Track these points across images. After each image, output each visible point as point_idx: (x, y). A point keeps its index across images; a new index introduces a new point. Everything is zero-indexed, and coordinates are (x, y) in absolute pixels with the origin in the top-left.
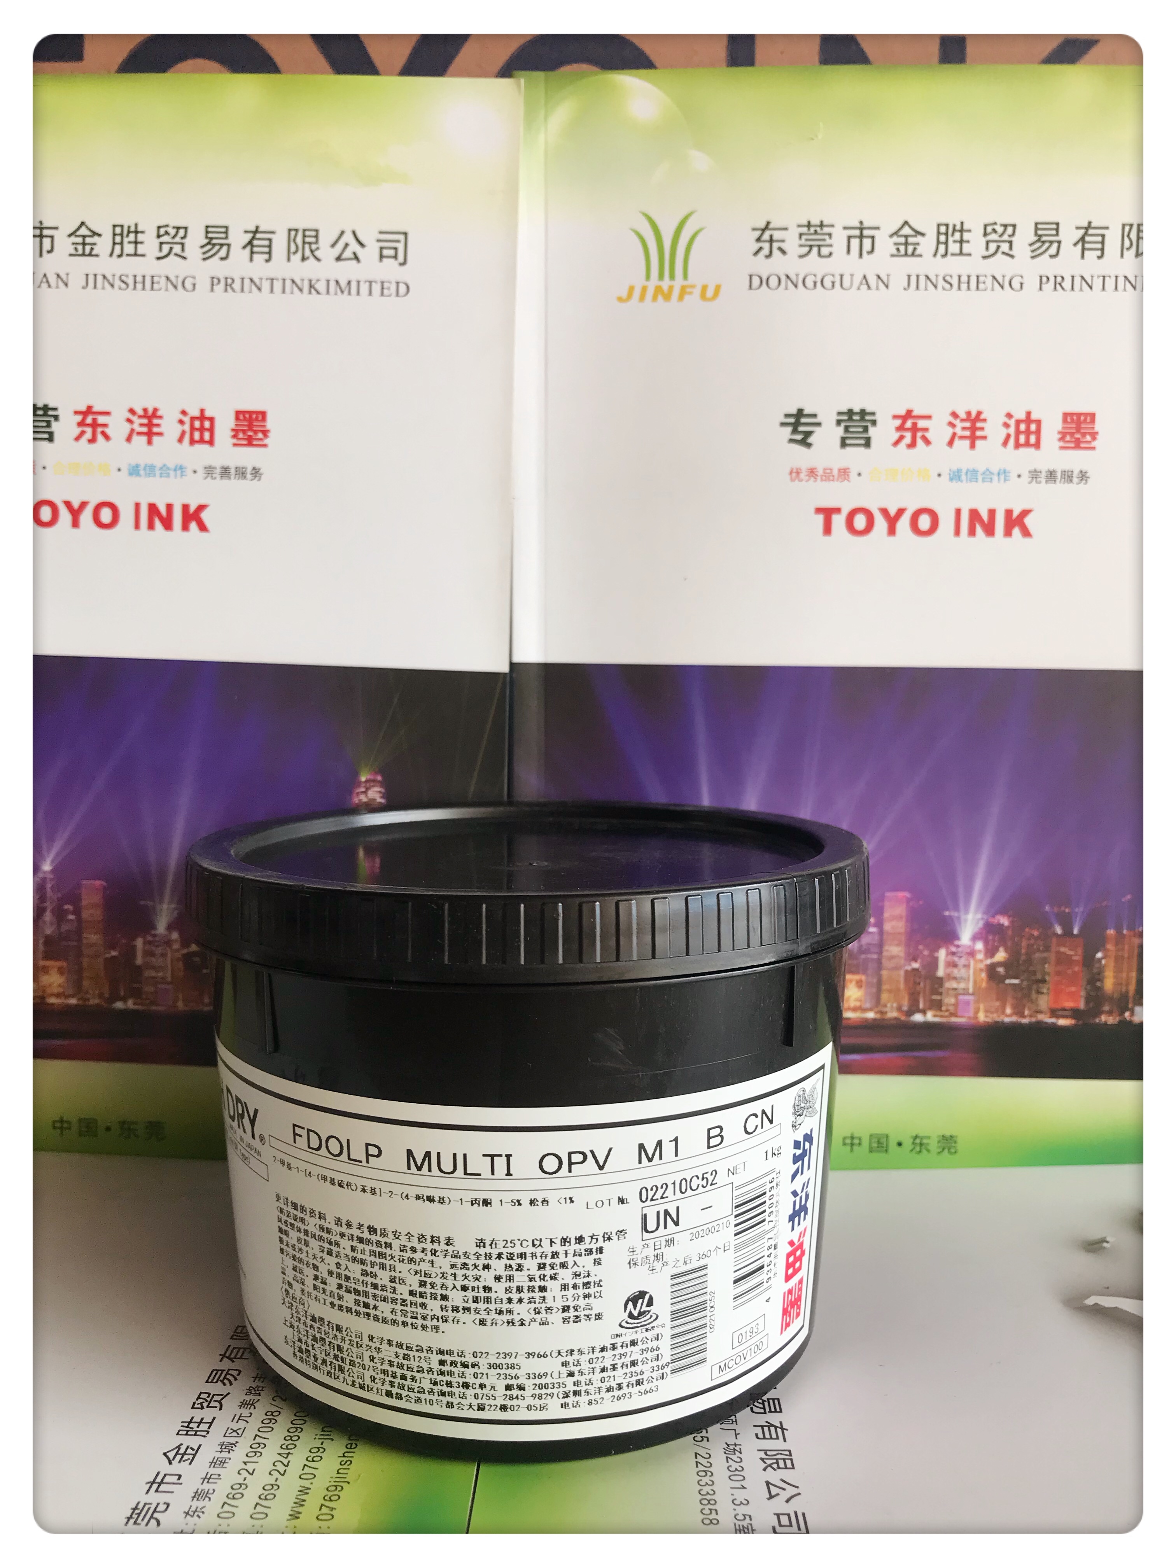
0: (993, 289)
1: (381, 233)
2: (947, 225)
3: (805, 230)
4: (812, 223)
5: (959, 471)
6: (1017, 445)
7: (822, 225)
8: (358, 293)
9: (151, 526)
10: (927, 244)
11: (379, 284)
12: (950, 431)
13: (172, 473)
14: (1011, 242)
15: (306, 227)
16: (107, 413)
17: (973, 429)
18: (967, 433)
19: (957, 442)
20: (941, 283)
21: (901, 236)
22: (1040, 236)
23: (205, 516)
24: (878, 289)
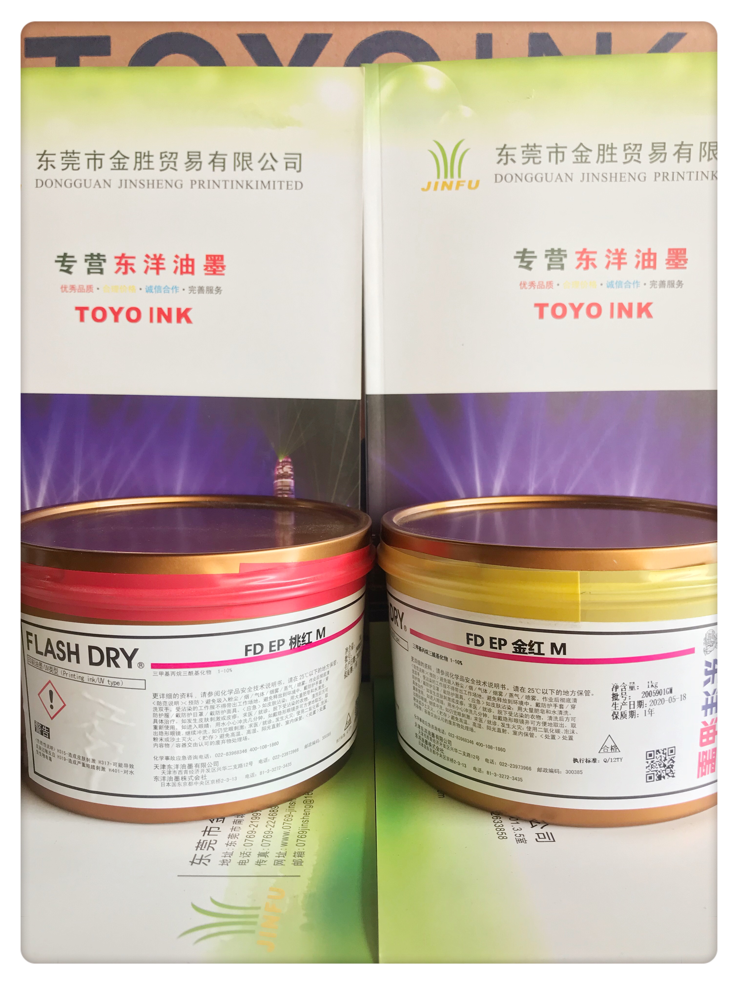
0: (629, 181)
1: (286, 154)
2: (604, 145)
3: (525, 149)
4: (529, 145)
5: (612, 282)
6: (644, 267)
7: (535, 146)
8: (274, 188)
9: (159, 320)
10: (593, 156)
11: (286, 183)
12: (607, 260)
13: (171, 291)
14: (639, 154)
15: (244, 152)
16: (134, 258)
17: (620, 259)
18: (616, 261)
19: (611, 266)
20: (601, 178)
21: (579, 151)
22: (655, 150)
23: (189, 314)
24: (566, 181)
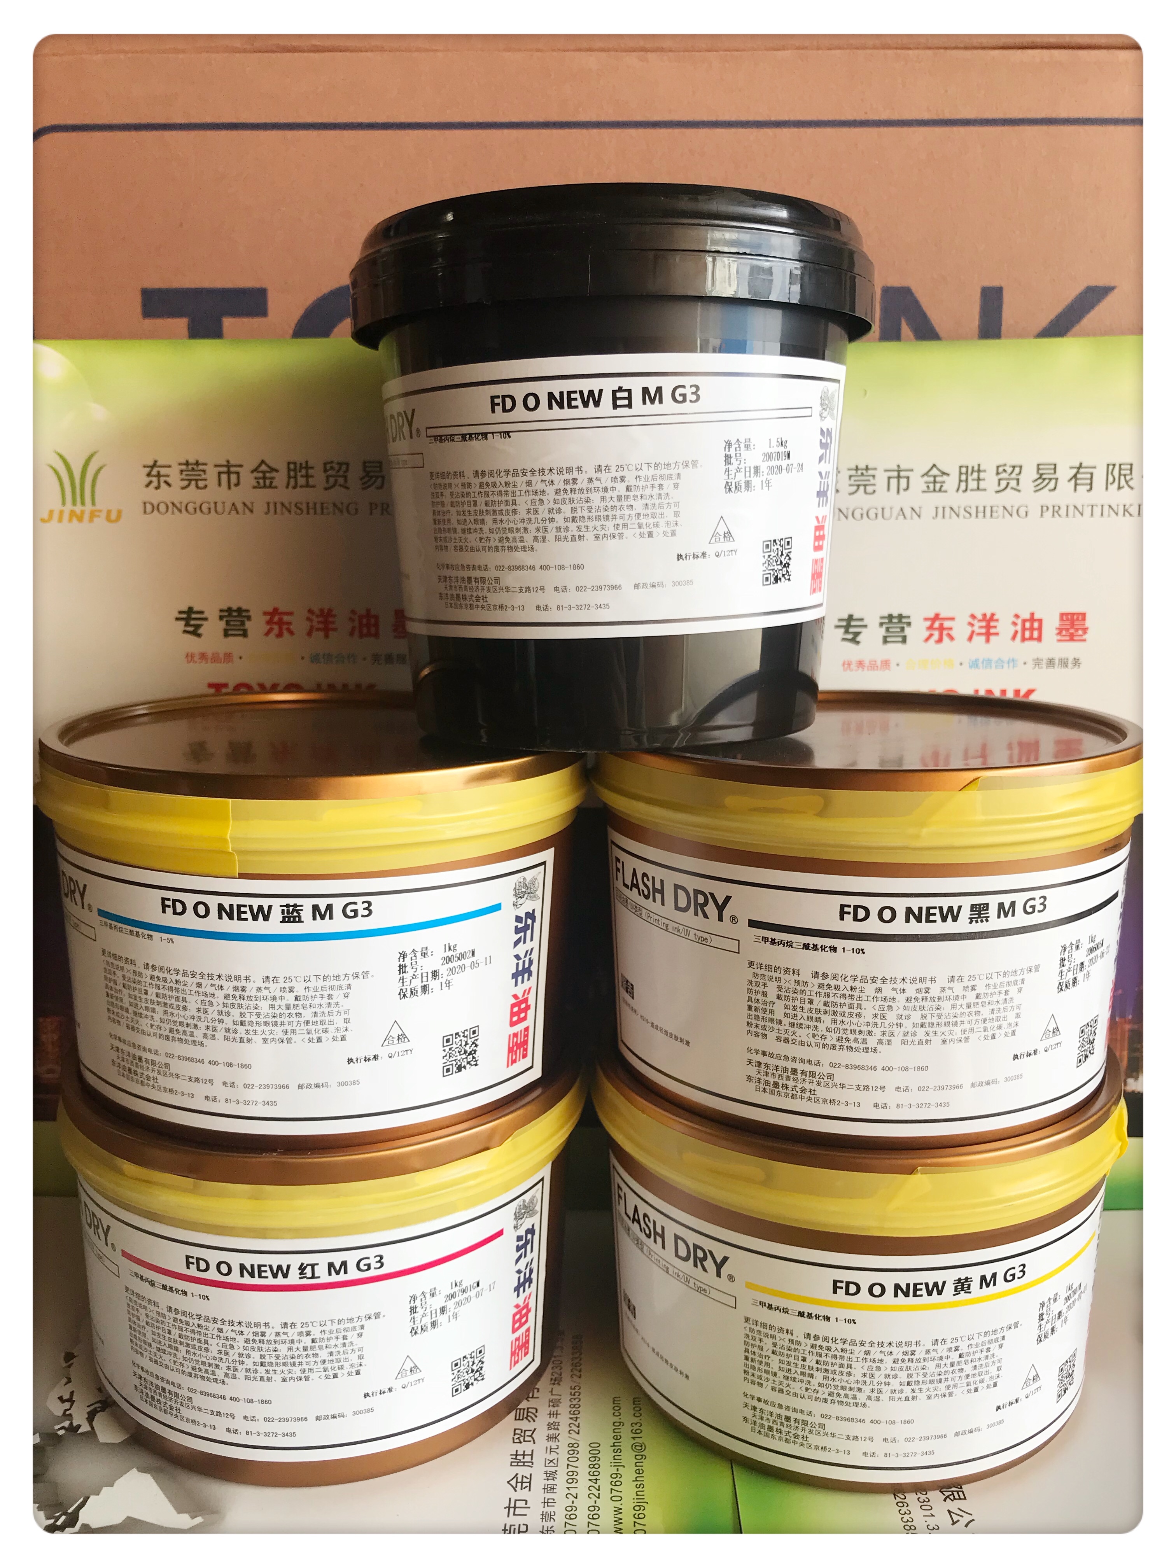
0: (1004, 517)
2: (967, 467)
3: (853, 473)
4: (860, 467)
5: (977, 660)
6: (1024, 639)
7: (867, 469)
10: (951, 483)
12: (969, 630)
14: (1018, 480)
16: (290, 614)
17: (988, 627)
18: (983, 631)
19: (975, 638)
20: (962, 513)
21: (930, 476)
22: (1042, 474)
24: (912, 518)
